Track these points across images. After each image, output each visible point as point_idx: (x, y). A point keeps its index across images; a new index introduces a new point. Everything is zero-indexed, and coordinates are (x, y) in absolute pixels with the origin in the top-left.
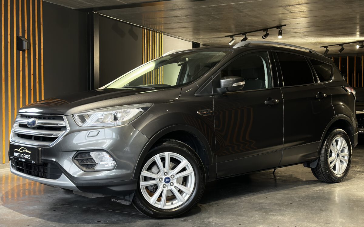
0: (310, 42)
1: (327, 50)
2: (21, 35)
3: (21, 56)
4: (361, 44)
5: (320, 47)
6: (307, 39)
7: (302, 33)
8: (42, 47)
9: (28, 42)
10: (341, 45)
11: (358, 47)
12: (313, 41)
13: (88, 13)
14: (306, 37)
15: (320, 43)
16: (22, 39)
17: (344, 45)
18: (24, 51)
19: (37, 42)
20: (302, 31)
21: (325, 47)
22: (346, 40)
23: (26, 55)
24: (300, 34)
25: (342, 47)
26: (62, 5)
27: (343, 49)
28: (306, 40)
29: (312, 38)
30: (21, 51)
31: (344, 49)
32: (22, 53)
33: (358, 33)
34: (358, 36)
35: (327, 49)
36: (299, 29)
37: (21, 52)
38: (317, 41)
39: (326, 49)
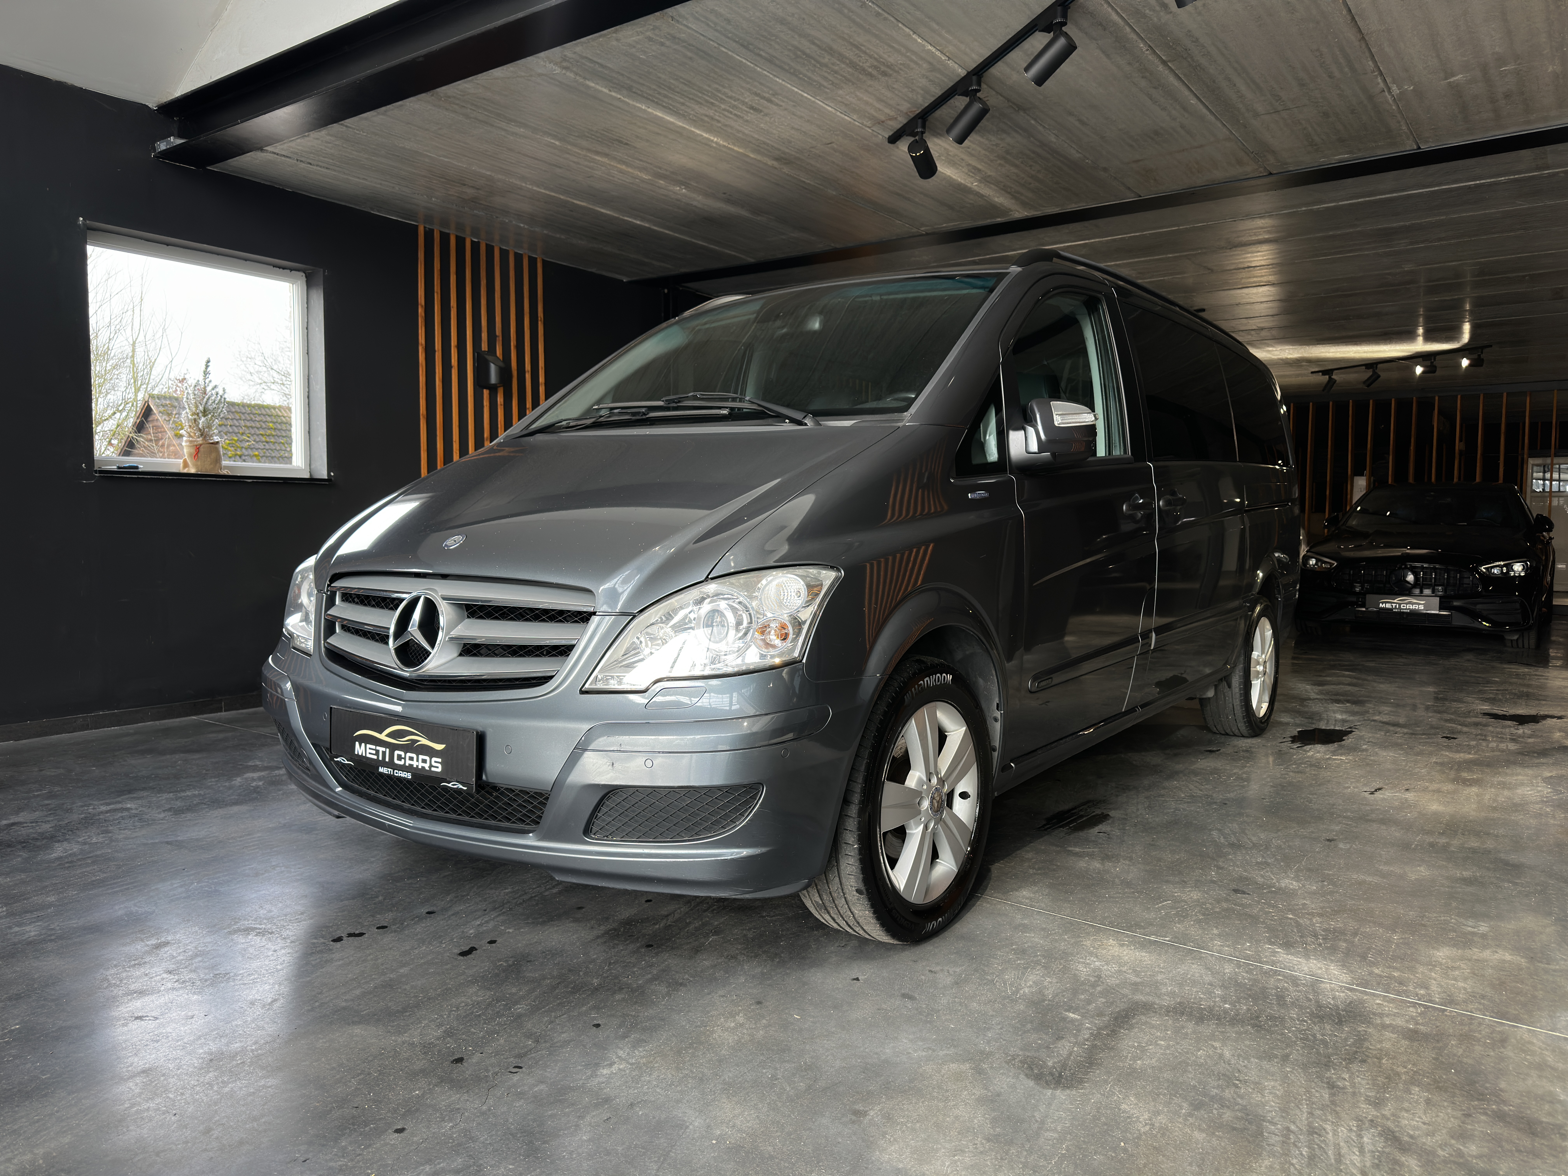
0: (1282, 359)
1: (1331, 382)
2: (484, 347)
3: (486, 403)
4: (1428, 363)
5: (1312, 373)
6: (1271, 349)
7: (1253, 332)
8: (542, 379)
9: (502, 364)
10: (1372, 365)
11: (1419, 370)
12: (1289, 356)
13: (666, 291)
14: (1268, 345)
15: (1310, 361)
16: (489, 358)
17: (1380, 366)
18: (493, 390)
19: (528, 367)
20: (1254, 327)
21: (1324, 372)
22: (1385, 351)
23: (500, 400)
24: (1250, 337)
25: (1374, 373)
26: (594, 270)
27: (1375, 377)
28: (1269, 351)
29: (1287, 347)
30: (486, 388)
31: (1379, 376)
32: (490, 394)
33: (1421, 331)
34: (1420, 339)
35: (1330, 377)
36: (1244, 321)
37: (486, 392)
38: (1300, 355)
39: (1327, 377)
